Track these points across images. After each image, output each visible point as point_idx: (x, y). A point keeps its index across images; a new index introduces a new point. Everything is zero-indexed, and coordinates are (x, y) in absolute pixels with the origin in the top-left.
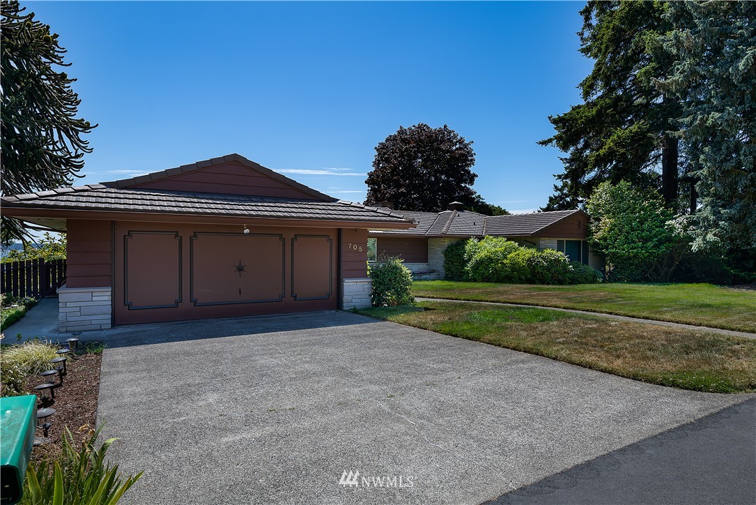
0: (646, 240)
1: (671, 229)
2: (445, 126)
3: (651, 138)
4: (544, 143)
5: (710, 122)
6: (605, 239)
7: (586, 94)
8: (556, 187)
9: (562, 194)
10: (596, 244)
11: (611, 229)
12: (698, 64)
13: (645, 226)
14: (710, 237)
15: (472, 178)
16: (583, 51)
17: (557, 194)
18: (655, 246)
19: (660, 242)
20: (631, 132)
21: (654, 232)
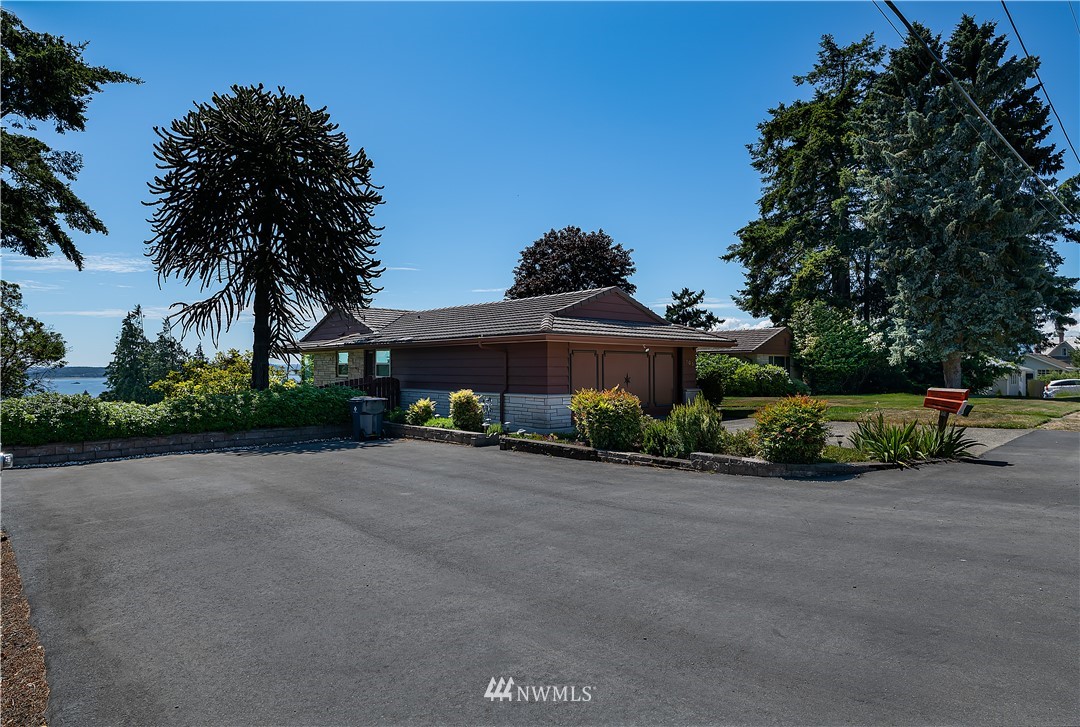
0: (848, 356)
1: (868, 346)
2: (601, 231)
3: (842, 261)
4: (727, 258)
5: (907, 256)
6: (810, 355)
7: (764, 211)
8: (675, 295)
9: (683, 303)
10: (802, 360)
11: (817, 347)
12: (893, 205)
13: (847, 343)
14: (908, 352)
15: (631, 288)
16: (754, 165)
17: (677, 302)
18: (856, 362)
19: (860, 358)
20: (825, 255)
21: (854, 349)
